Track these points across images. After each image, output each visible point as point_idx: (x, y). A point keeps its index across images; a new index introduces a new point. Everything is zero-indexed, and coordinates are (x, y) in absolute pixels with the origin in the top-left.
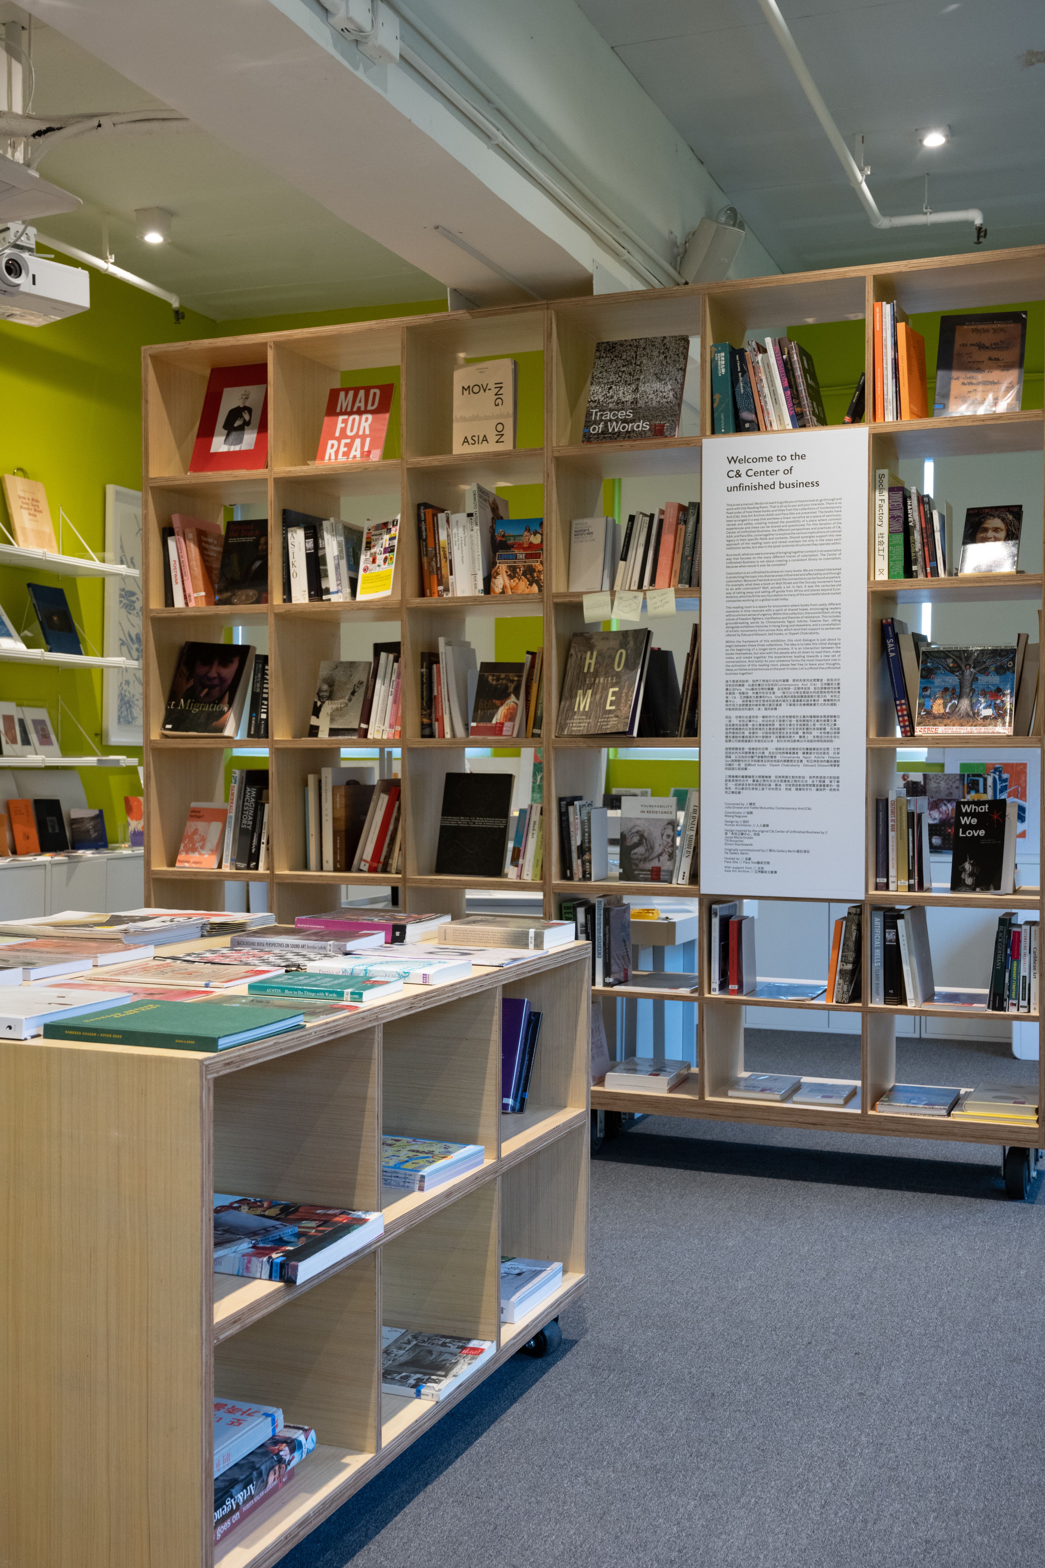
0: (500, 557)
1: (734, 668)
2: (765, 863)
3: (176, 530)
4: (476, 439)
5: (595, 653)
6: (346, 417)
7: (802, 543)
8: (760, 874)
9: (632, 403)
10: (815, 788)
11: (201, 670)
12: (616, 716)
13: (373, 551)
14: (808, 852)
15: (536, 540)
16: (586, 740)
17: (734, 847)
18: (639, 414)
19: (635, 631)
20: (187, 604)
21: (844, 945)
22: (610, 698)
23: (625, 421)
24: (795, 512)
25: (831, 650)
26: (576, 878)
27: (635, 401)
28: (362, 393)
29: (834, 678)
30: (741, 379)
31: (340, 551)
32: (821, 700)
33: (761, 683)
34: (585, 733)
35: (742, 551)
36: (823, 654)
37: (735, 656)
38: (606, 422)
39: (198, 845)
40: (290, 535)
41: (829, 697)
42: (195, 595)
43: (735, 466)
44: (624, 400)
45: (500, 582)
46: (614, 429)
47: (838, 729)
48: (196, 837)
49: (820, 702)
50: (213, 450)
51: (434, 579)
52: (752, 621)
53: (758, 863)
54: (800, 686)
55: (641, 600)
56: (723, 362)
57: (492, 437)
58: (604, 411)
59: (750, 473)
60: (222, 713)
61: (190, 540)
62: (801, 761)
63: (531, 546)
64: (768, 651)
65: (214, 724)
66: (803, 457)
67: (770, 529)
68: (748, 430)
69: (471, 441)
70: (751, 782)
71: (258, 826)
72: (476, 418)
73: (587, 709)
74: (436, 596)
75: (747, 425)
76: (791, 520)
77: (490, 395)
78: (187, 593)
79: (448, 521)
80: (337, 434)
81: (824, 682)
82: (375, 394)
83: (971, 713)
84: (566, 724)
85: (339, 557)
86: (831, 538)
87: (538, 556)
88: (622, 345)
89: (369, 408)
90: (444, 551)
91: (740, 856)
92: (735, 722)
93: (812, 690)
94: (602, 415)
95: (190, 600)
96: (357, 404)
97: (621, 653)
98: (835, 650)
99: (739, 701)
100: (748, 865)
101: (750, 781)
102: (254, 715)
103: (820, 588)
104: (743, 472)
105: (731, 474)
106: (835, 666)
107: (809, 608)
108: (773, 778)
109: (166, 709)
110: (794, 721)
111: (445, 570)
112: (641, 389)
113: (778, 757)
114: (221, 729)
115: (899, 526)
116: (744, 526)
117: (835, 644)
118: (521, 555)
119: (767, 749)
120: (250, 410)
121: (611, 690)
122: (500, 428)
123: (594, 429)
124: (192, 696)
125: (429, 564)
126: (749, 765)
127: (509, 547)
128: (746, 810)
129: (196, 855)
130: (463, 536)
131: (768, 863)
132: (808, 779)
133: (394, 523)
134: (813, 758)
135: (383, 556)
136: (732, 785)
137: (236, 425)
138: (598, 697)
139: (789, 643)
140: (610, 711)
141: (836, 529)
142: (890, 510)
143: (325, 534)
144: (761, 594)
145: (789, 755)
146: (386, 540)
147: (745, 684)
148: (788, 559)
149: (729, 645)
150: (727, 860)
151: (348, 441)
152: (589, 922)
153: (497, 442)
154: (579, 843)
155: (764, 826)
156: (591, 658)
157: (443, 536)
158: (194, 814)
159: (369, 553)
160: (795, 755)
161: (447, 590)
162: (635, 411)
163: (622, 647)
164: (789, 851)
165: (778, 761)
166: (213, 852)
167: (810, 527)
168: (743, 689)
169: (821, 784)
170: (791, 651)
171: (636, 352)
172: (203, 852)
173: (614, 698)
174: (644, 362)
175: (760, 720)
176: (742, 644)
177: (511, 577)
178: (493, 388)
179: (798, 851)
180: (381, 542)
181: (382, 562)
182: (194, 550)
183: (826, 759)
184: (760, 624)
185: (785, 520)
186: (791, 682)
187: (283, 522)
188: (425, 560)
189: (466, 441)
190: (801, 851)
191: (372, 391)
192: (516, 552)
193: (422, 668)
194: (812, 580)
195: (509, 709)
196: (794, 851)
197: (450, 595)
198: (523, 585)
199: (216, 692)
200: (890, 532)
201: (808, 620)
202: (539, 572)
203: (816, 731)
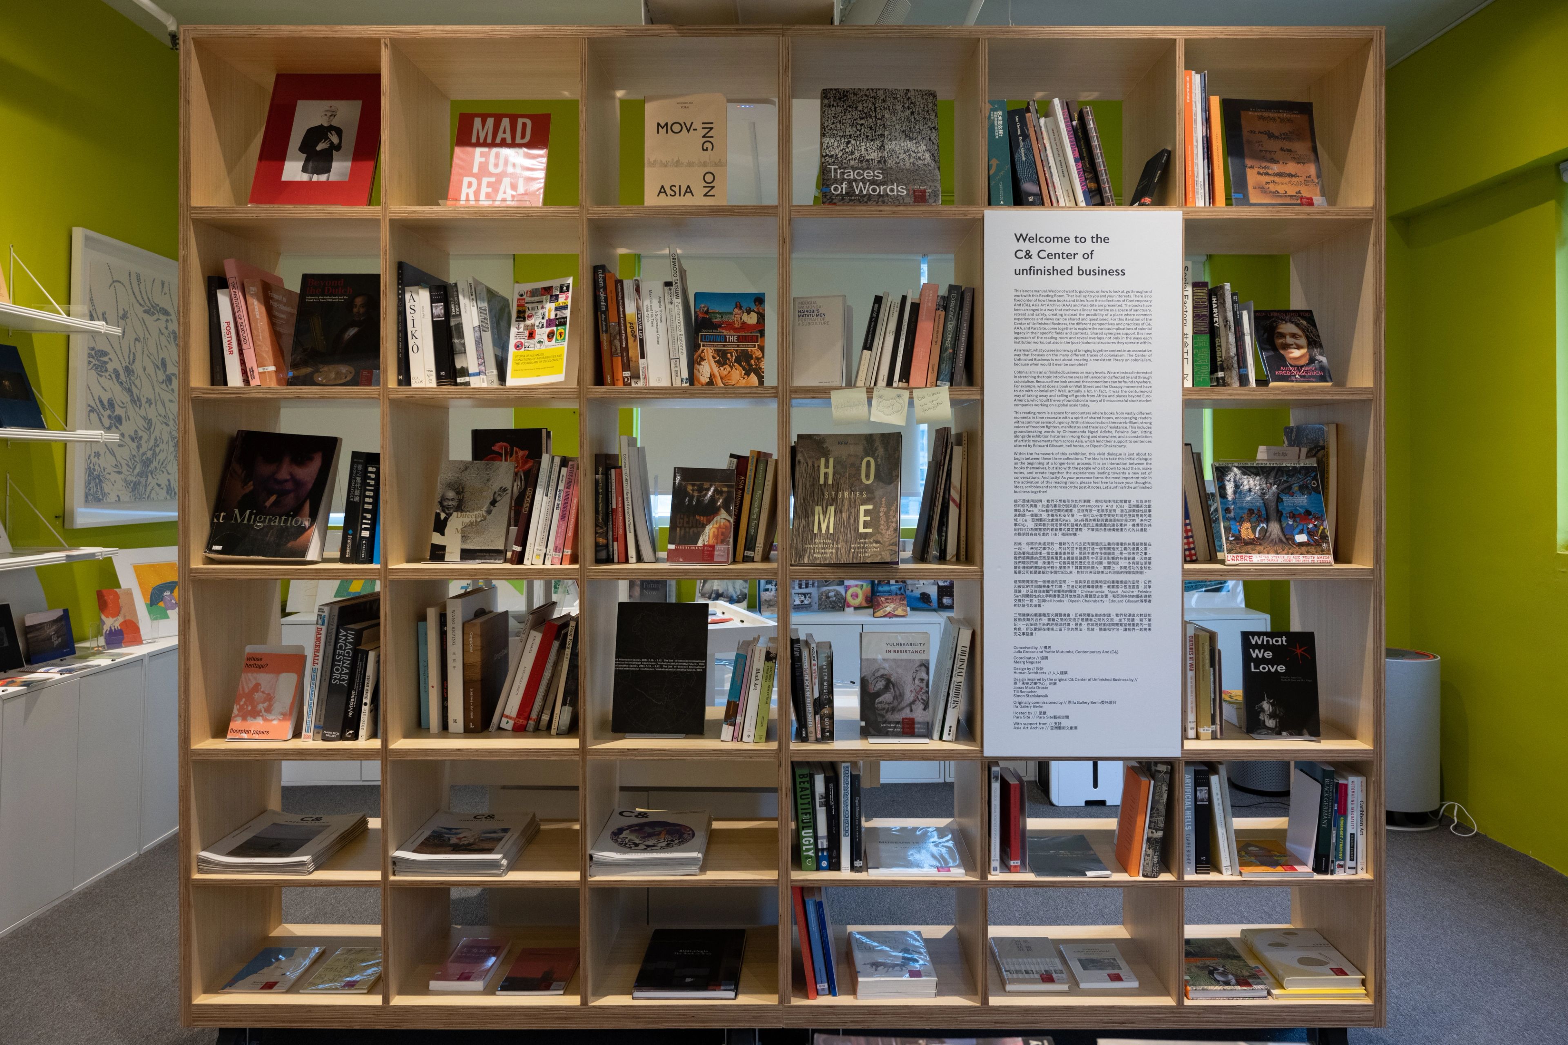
0: (704, 339)
1: (1024, 485)
2: (1063, 717)
3: (230, 281)
4: (677, 189)
5: (831, 461)
6: (486, 150)
7: (1105, 340)
8: (1058, 731)
9: (879, 162)
10: (1122, 628)
11: (265, 469)
12: (877, 542)
13: (528, 322)
14: (1115, 703)
15: (752, 319)
16: (836, 570)
17: (1025, 699)
18: (890, 176)
19: (883, 435)
20: (247, 381)
21: (1152, 809)
22: (862, 518)
23: (873, 182)
24: (1097, 303)
25: (1141, 467)
26: (812, 737)
27: (882, 161)
28: (506, 122)
29: (1144, 499)
30: (1021, 144)
31: (483, 321)
32: (1129, 525)
33: (1058, 503)
34: (834, 561)
35: (1033, 347)
36: (1131, 471)
37: (1025, 471)
38: (850, 182)
39: (261, 706)
40: (408, 296)
41: (1138, 521)
42: (261, 370)
43: (1025, 246)
44: (867, 157)
45: (706, 369)
46: (861, 191)
47: (1150, 558)
48: (257, 696)
49: (1128, 527)
50: (285, 177)
51: (618, 362)
52: (1047, 430)
53: (1055, 717)
54: (1104, 508)
55: (907, 400)
56: (1001, 123)
57: (699, 189)
58: (845, 168)
59: (1042, 254)
60: (302, 530)
61: (252, 295)
62: (1106, 596)
63: (744, 326)
64: (1065, 466)
65: (289, 545)
66: (1106, 240)
67: (1067, 322)
68: (1032, 204)
69: (669, 192)
70: (1046, 622)
71: (357, 681)
72: (677, 164)
73: (831, 531)
74: (620, 384)
75: (1031, 199)
76: (1092, 312)
77: (696, 137)
78: (248, 366)
79: (638, 290)
80: (475, 170)
81: (1133, 503)
82: (524, 125)
83: (1284, 540)
84: (804, 551)
85: (480, 329)
86: (1139, 336)
87: (753, 339)
88: (855, 94)
89: (518, 140)
90: (632, 327)
91: (1032, 710)
92: (1026, 550)
93: (1118, 512)
94: (843, 173)
95: (253, 377)
96: (500, 135)
97: (868, 463)
98: (1145, 466)
99: (1030, 524)
100: (1042, 721)
101: (1045, 620)
102: (350, 532)
103: (1127, 394)
104: (1034, 253)
105: (1019, 254)
106: (1145, 485)
107: (1114, 416)
108: (1072, 617)
109: (212, 523)
110: (1097, 549)
111: (634, 351)
112: (889, 146)
113: (1079, 591)
114: (303, 552)
115: (1205, 326)
116: (1036, 317)
117: (1146, 459)
118: (732, 337)
119: (1065, 582)
120: (339, 132)
121: (862, 508)
122: (709, 178)
123: (836, 189)
124: (252, 503)
125: (611, 343)
126: (1043, 601)
127: (715, 327)
128: (1041, 655)
129: (260, 721)
130: (658, 309)
131: (1067, 717)
132: (1114, 617)
133: (563, 289)
134: (1120, 593)
135: (547, 330)
136: (1022, 625)
137: (319, 148)
138: (845, 515)
139: (1091, 457)
140: (866, 535)
141: (1145, 326)
142: (1194, 307)
143: (461, 297)
144: (1056, 398)
145: (1091, 589)
146: (549, 309)
147: (1038, 504)
148: (1089, 358)
149: (1018, 457)
150: (1017, 715)
151: (493, 179)
152: (832, 793)
153: (705, 195)
154: (816, 695)
155: (1062, 673)
156: (827, 467)
157: (630, 308)
158: (252, 662)
159: (522, 325)
160: (1099, 589)
161: (636, 376)
162: (884, 171)
163: (867, 455)
164: (1092, 703)
165: (1078, 596)
166: (285, 716)
167: (1116, 322)
168: (1036, 511)
169: (1130, 623)
170: (1092, 466)
171: (874, 104)
172: (270, 717)
173: (868, 518)
174: (887, 116)
175: (1056, 547)
176: (1034, 456)
177: (720, 364)
178: (700, 129)
179: (1103, 703)
180: (541, 311)
181: (545, 338)
182: (258, 309)
183: (1135, 594)
184: (1056, 434)
185: (1085, 313)
186: (1093, 503)
187: (399, 279)
188: (604, 337)
189: (662, 190)
190: (1106, 702)
191: (520, 121)
192: (725, 332)
193: (597, 473)
194: (1118, 385)
195: (720, 527)
196: (1098, 703)
197: (640, 384)
198: (736, 374)
199: (290, 500)
200: (1194, 333)
201: (1113, 430)
202: (758, 359)
203: (1123, 561)
